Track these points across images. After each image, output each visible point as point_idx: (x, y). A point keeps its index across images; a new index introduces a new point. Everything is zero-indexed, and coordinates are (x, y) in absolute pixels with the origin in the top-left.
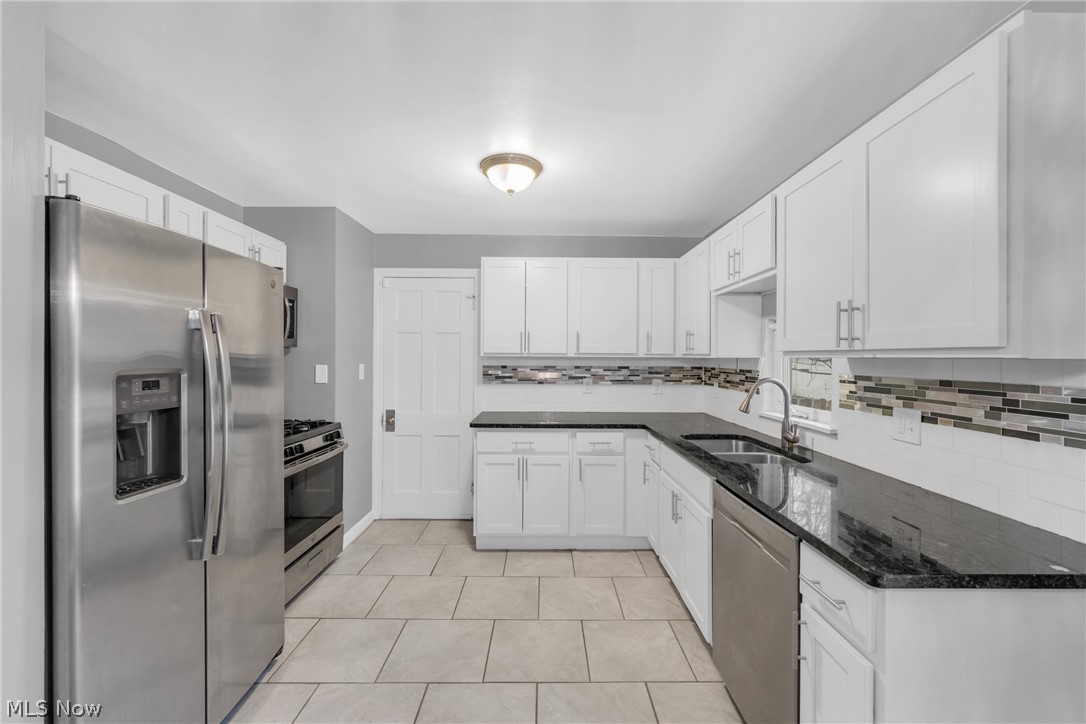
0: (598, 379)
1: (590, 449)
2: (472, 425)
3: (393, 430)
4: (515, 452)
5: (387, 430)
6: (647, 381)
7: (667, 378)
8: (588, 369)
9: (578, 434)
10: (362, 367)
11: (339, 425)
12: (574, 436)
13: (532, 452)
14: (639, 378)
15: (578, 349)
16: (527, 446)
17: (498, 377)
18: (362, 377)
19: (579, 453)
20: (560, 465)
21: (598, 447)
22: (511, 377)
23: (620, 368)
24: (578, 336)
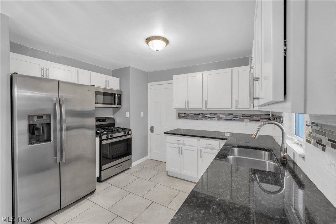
0: (219, 118)
1: (205, 146)
2: (165, 133)
4: (178, 144)
5: (152, 132)
6: (241, 120)
7: (252, 119)
8: (215, 114)
9: (200, 140)
10: (142, 113)
12: (199, 140)
13: (184, 144)
14: (238, 119)
15: (206, 107)
16: (182, 142)
17: (183, 117)
18: (142, 115)
19: (201, 147)
20: (194, 151)
21: (208, 146)
22: (187, 117)
23: (229, 114)
24: (206, 102)
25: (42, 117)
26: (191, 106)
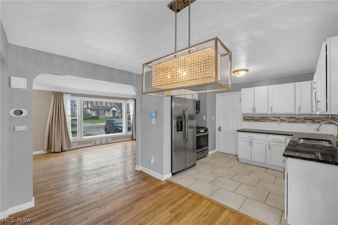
0: (282, 121)
1: (273, 140)
2: (237, 131)
3: (220, 131)
4: (248, 139)
5: (219, 131)
6: (303, 122)
7: (313, 121)
8: (279, 118)
9: (269, 136)
10: (213, 116)
11: (207, 128)
13: (254, 139)
14: (300, 121)
15: (271, 112)
16: (253, 137)
17: (248, 120)
18: (213, 119)
19: (269, 141)
20: (262, 143)
21: (275, 140)
22: (252, 120)
23: (291, 118)
24: (271, 108)
25: (180, 118)
26: (257, 111)
